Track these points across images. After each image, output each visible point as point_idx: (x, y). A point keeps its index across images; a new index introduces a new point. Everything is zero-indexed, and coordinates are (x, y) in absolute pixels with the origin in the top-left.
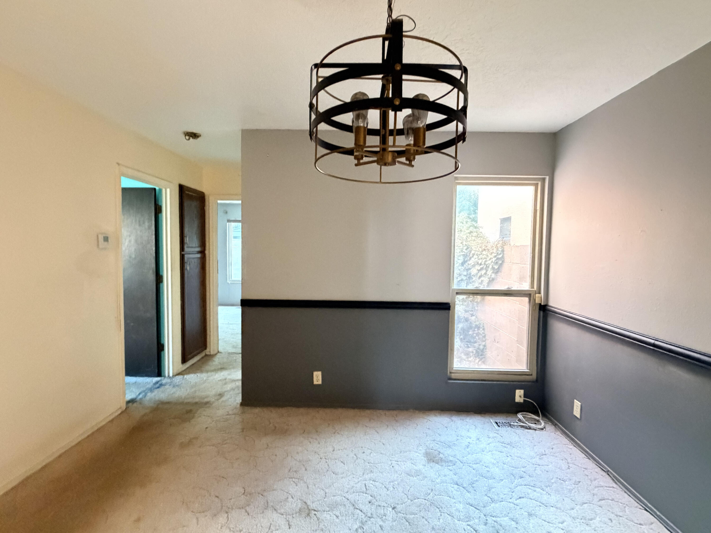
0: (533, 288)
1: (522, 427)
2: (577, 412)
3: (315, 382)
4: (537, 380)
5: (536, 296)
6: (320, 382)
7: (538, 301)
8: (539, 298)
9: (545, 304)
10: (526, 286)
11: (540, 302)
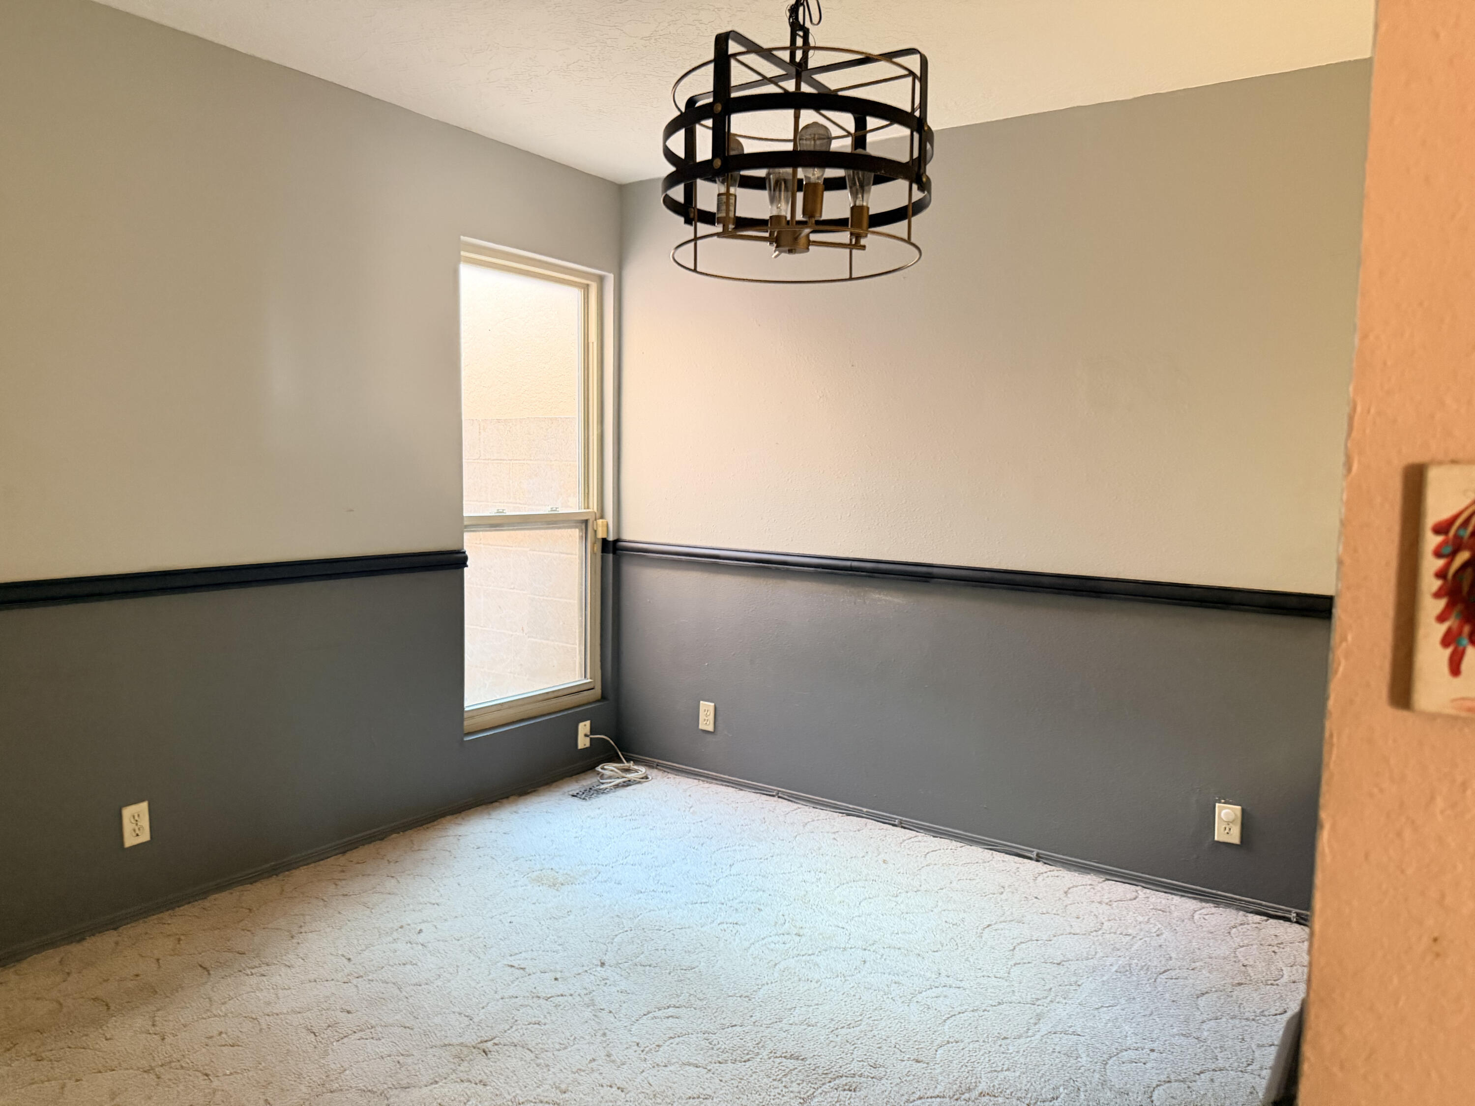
0: (588, 508)
1: (617, 786)
2: (706, 721)
3: (130, 840)
4: (603, 697)
5: (597, 524)
6: (145, 837)
7: (601, 535)
8: (604, 529)
9: (615, 538)
10: (573, 505)
11: (605, 536)
